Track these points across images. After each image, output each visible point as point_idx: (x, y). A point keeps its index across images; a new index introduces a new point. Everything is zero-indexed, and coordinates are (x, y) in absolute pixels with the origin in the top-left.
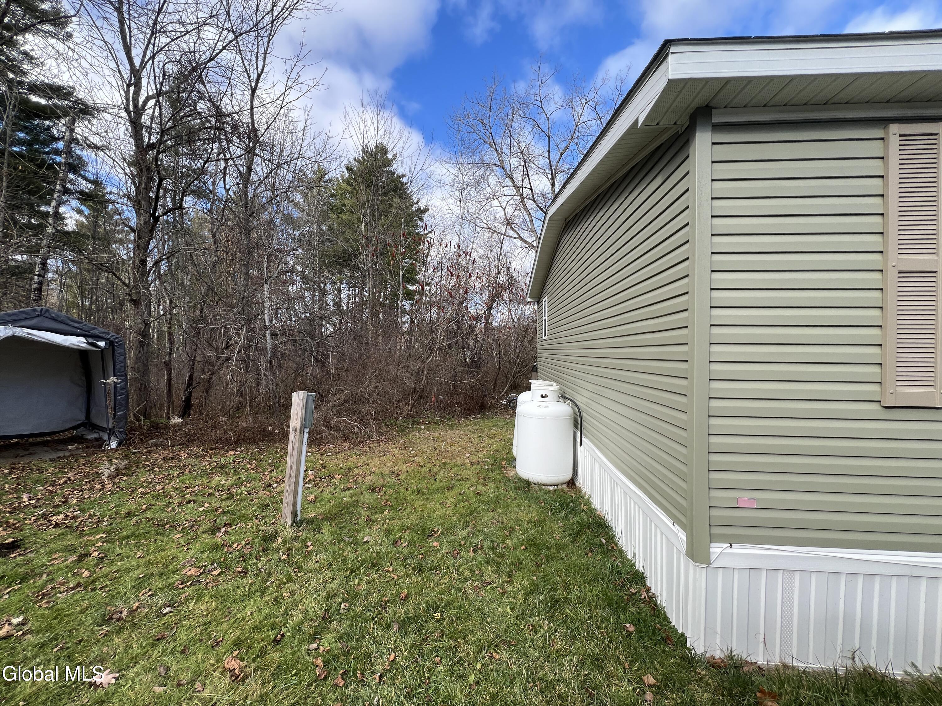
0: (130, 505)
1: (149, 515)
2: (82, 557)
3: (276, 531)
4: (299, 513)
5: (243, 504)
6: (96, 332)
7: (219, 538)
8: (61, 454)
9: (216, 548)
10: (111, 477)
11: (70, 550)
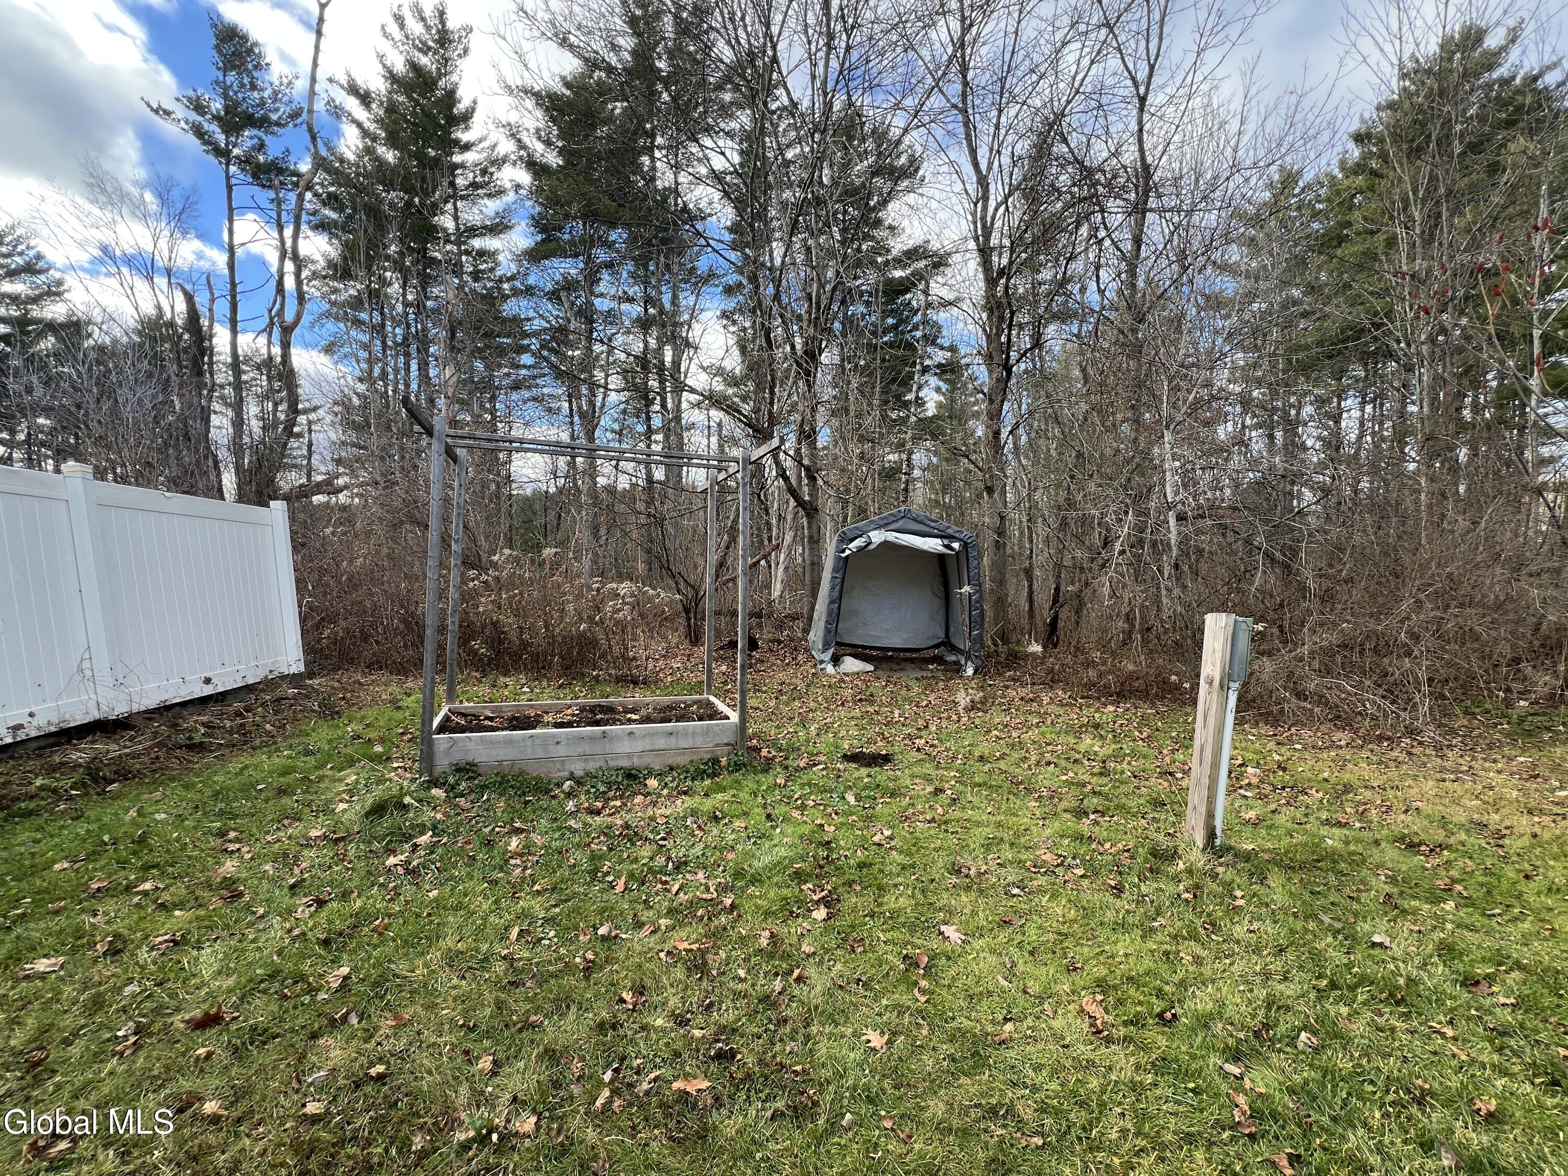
0: (983, 748)
1: (1002, 765)
2: (938, 791)
3: (1176, 848)
4: (1218, 832)
5: (1123, 789)
6: (950, 531)
7: (1085, 826)
8: (925, 674)
9: (1079, 837)
10: (967, 710)
11: (928, 779)
